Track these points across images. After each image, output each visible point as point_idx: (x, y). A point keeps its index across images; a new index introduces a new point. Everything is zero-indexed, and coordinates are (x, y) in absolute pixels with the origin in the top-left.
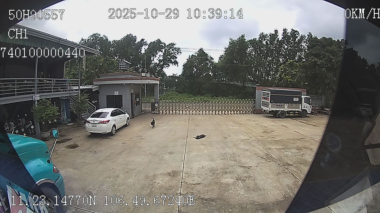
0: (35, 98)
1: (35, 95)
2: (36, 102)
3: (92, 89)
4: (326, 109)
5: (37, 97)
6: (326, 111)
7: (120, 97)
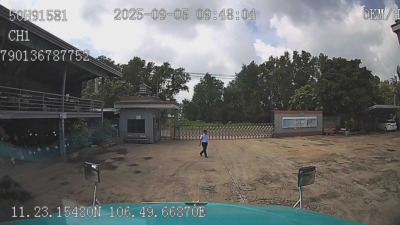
0: (62, 116)
1: (62, 113)
2: (63, 121)
3: (114, 113)
4: (342, 129)
5: (64, 116)
6: (342, 131)
7: (143, 121)
